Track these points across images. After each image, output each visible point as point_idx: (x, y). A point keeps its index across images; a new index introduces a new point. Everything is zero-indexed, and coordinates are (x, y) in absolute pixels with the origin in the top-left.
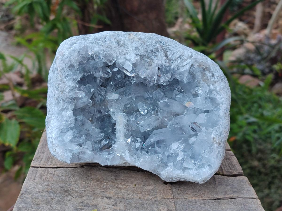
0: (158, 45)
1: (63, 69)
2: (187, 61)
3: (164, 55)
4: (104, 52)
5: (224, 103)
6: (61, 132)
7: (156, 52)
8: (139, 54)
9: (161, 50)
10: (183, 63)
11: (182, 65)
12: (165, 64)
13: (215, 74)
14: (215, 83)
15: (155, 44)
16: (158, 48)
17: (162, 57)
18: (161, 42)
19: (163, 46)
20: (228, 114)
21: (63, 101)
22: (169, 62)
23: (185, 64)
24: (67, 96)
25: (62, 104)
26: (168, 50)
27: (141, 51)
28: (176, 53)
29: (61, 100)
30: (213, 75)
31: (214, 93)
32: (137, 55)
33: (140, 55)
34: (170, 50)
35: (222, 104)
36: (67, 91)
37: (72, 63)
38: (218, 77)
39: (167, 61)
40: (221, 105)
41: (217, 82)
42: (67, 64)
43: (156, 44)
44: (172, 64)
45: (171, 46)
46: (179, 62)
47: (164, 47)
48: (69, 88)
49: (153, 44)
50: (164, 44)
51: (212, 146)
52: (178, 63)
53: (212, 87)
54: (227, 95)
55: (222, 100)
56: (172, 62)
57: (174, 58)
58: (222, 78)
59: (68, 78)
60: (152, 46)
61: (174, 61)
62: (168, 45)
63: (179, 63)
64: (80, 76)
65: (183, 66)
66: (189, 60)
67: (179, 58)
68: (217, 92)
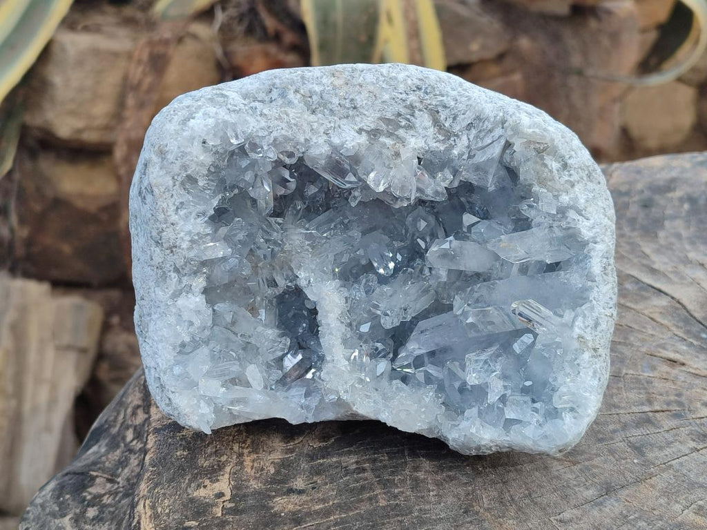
0: (412, 98)
1: (167, 189)
2: (492, 134)
3: (431, 122)
4: (271, 132)
5: (598, 240)
6: (180, 352)
7: (409, 117)
8: (365, 128)
9: (420, 110)
10: (482, 139)
11: (480, 144)
12: (434, 145)
13: (569, 162)
14: (573, 186)
15: (404, 96)
16: (414, 105)
17: (426, 128)
18: (419, 89)
19: (427, 97)
20: (610, 268)
21: (177, 270)
22: (444, 141)
23: (490, 141)
24: (185, 258)
25: (175, 280)
26: (440, 109)
27: (369, 119)
28: (463, 114)
29: (170, 271)
30: (565, 166)
31: (572, 214)
32: (359, 131)
33: (366, 131)
34: (445, 107)
35: (595, 243)
36: (185, 245)
37: (189, 172)
38: (579, 170)
39: (441, 138)
40: (591, 245)
41: (576, 183)
42: (176, 177)
43: (407, 94)
44: (453, 144)
45: (448, 96)
46: (471, 137)
47: (429, 102)
48: (188, 238)
49: (400, 96)
50: (428, 91)
51: (576, 359)
52: (469, 139)
53: (565, 199)
54: (606, 216)
55: (594, 230)
56: (452, 139)
57: (456, 128)
58: (589, 172)
59: (182, 213)
60: (396, 102)
61: (457, 136)
62: (438, 93)
63: (471, 140)
64: (215, 203)
65: (483, 148)
66: (498, 131)
67: (470, 126)
68: (579, 212)
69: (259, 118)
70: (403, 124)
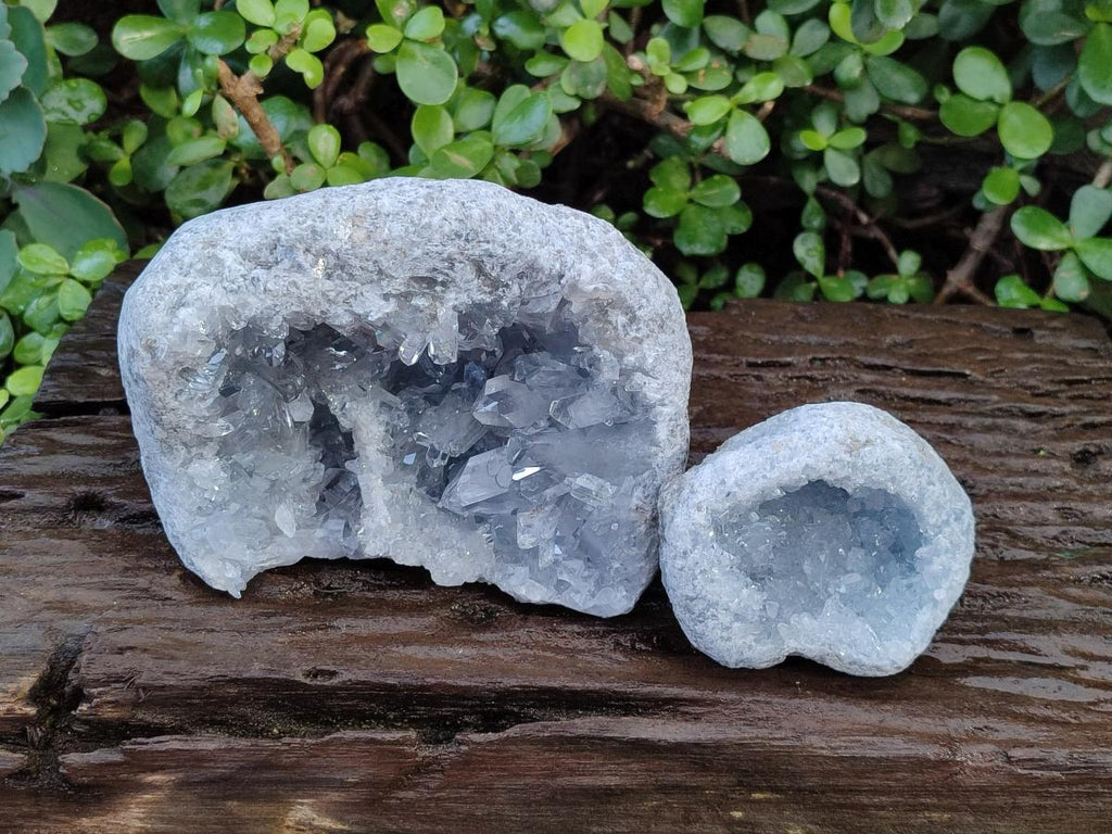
0: (451, 249)
1: (162, 382)
2: (547, 288)
3: (475, 273)
4: (279, 311)
5: (666, 402)
7: (447, 271)
8: (394, 292)
9: (460, 262)
10: (536, 290)
11: (534, 295)
12: (478, 297)
13: (638, 313)
14: (641, 342)
15: (440, 248)
16: (453, 257)
17: (468, 282)
18: (459, 236)
19: (469, 246)
21: (184, 444)
22: (490, 293)
23: (544, 294)
24: (191, 435)
26: (485, 259)
27: (397, 281)
28: (513, 263)
29: (176, 445)
30: (633, 319)
31: (638, 377)
32: (386, 297)
33: (394, 296)
34: (491, 256)
35: (663, 405)
36: (190, 426)
37: (186, 366)
38: (650, 322)
39: (487, 289)
40: (658, 408)
41: (645, 339)
42: (171, 371)
43: (444, 245)
44: (502, 294)
45: (494, 241)
46: (524, 287)
47: (471, 252)
48: (192, 420)
49: (435, 249)
50: (470, 238)
52: (521, 288)
53: (630, 359)
55: (662, 392)
56: (501, 289)
57: (505, 278)
59: (182, 398)
60: (431, 257)
61: (507, 286)
62: (482, 239)
63: (523, 290)
65: (537, 299)
66: (554, 287)
67: (521, 276)
68: (646, 373)
69: (263, 296)
70: (440, 280)
